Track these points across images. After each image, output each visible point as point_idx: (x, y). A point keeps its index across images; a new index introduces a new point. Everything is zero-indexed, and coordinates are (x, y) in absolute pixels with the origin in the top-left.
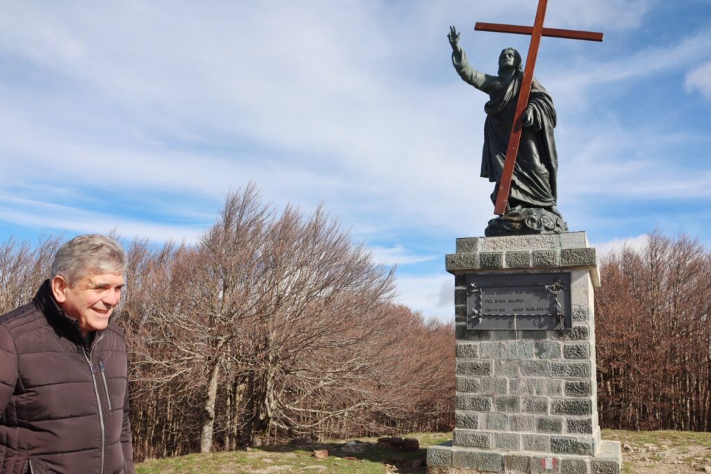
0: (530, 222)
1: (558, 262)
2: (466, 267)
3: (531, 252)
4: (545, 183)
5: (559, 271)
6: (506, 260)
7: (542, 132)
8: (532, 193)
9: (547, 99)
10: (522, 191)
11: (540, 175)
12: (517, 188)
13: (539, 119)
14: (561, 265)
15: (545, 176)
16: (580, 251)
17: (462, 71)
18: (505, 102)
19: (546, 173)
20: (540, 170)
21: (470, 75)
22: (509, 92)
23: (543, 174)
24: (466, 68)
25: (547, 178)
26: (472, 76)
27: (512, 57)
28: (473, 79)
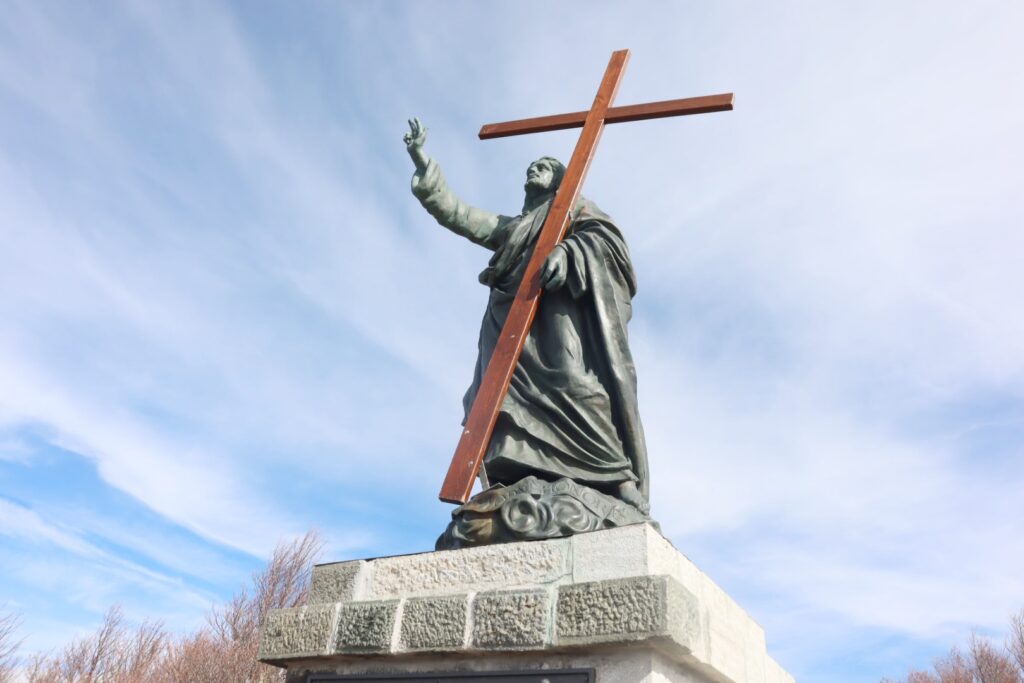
0: (517, 514)
1: (550, 632)
2: (305, 649)
3: (472, 596)
4: (598, 422)
5: (558, 665)
6: (404, 627)
7: (588, 298)
8: (563, 449)
9: (604, 229)
10: (536, 444)
11: (582, 399)
12: (522, 434)
13: (581, 269)
14: (555, 642)
15: (596, 401)
16: (616, 590)
17: (430, 199)
18: (512, 247)
19: (599, 395)
20: (580, 386)
21: (452, 210)
22: (523, 228)
23: (590, 397)
24: (439, 194)
25: (603, 408)
26: (456, 213)
27: (545, 170)
28: (460, 219)
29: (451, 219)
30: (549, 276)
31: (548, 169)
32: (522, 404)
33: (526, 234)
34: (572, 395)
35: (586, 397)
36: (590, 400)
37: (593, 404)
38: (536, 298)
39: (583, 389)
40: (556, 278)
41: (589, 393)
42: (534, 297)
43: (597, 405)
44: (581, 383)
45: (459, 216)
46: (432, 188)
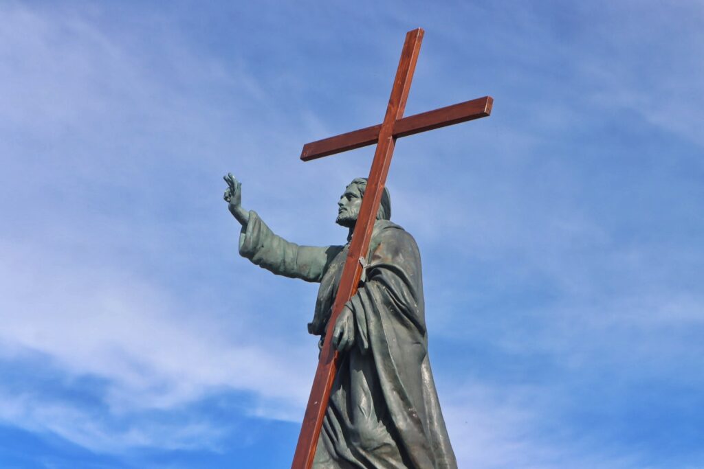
4: (389, 467)
9: (385, 276)
15: (384, 450)
19: (385, 445)
20: (369, 440)
21: (279, 260)
22: (327, 281)
23: (378, 448)
24: (263, 249)
25: (392, 455)
26: (284, 262)
27: (353, 199)
28: (289, 267)
29: (282, 269)
30: (336, 342)
31: (356, 196)
32: (335, 459)
33: (330, 288)
34: (364, 449)
35: (375, 449)
36: (378, 451)
37: (382, 453)
38: (333, 361)
39: (372, 442)
40: (342, 342)
41: (375, 445)
42: (331, 361)
43: (385, 453)
44: (369, 437)
45: (287, 264)
46: (255, 248)
